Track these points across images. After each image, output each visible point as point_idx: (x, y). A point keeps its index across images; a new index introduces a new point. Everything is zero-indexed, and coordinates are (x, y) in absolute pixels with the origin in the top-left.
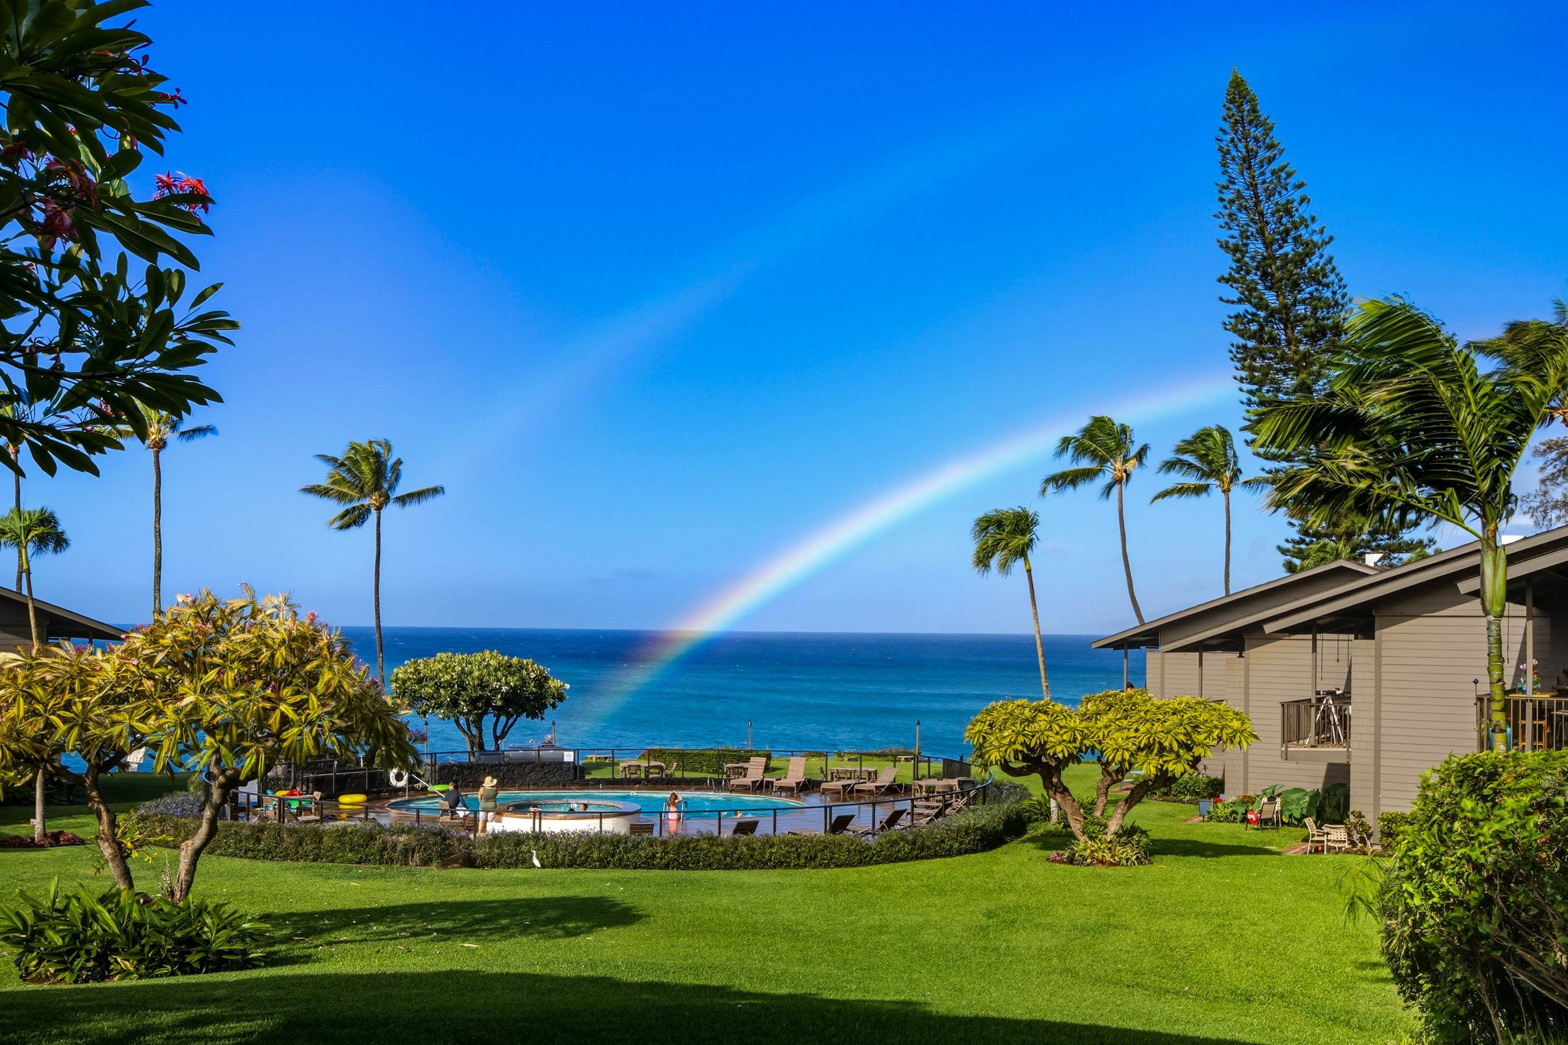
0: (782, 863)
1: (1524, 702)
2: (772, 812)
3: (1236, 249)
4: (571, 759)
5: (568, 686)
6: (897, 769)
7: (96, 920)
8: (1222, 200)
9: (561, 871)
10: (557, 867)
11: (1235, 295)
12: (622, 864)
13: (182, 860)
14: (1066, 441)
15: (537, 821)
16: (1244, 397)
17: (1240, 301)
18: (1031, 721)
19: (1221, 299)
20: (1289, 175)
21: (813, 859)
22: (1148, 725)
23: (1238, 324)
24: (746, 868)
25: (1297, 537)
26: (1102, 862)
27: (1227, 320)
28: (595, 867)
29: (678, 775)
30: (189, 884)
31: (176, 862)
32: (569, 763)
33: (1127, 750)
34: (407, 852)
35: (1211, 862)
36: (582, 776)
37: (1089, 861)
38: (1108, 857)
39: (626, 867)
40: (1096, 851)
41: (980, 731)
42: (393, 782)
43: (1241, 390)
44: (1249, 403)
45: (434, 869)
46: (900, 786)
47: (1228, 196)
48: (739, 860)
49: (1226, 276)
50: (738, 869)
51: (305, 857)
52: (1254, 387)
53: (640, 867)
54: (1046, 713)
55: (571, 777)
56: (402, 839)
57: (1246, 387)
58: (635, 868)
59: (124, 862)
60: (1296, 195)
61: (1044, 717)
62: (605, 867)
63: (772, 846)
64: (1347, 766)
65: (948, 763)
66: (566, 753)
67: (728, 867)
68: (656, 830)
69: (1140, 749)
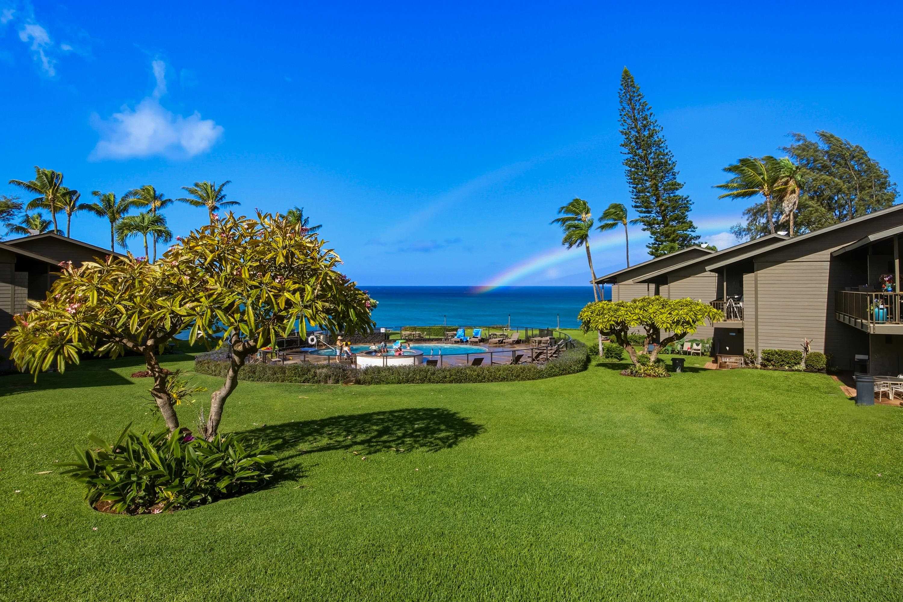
0: (505, 379)
1: (895, 295)
2: (490, 355)
3: (626, 134)
4: (384, 331)
5: (378, 302)
6: (519, 333)
7: (147, 458)
8: (621, 115)
9: (402, 385)
10: (400, 383)
11: (627, 151)
12: (430, 381)
13: (213, 405)
14: (563, 208)
15: (385, 360)
16: (631, 189)
17: (629, 153)
18: (617, 310)
19: (621, 153)
20: (646, 105)
21: (518, 376)
22: (677, 311)
23: (628, 162)
24: (488, 382)
25: (653, 242)
26: (650, 375)
27: (624, 162)
28: (418, 383)
29: (427, 337)
30: (218, 422)
31: (207, 407)
32: (383, 333)
33: (668, 323)
34: (327, 378)
35: (695, 374)
36: (388, 338)
37: (643, 375)
38: (652, 373)
39: (433, 382)
40: (646, 370)
41: (587, 316)
42: (310, 342)
43: (630, 187)
44: (633, 192)
45: (340, 385)
46: (521, 340)
47: (623, 114)
48: (484, 377)
49: (623, 143)
50: (484, 382)
51: (277, 379)
52: (635, 186)
53: (439, 382)
54: (623, 306)
55: (384, 338)
56: (324, 371)
57: (632, 186)
58: (437, 383)
59: (172, 408)
60: (648, 113)
61: (622, 308)
62: (423, 383)
63: (499, 371)
64: (743, 329)
65: (541, 331)
66: (382, 329)
67: (481, 381)
68: (439, 363)
69: (674, 323)
